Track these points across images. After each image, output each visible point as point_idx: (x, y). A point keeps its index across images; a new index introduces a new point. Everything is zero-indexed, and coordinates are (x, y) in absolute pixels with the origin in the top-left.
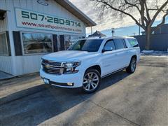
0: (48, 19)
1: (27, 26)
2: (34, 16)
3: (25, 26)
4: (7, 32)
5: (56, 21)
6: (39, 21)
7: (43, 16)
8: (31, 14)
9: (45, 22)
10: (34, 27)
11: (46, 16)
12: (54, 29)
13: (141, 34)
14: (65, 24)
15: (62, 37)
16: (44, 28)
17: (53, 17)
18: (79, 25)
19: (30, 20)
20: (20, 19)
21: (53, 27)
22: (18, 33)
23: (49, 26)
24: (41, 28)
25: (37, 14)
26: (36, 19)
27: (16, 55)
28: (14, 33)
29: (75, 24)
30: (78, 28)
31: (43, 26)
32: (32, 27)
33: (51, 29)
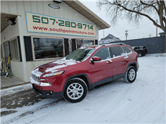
0: (59, 22)
1: (38, 30)
2: (45, 20)
3: (35, 30)
4: (18, 37)
5: (68, 24)
6: (50, 26)
7: (55, 20)
8: (42, 18)
9: (56, 26)
10: (45, 31)
11: (57, 20)
12: (66, 33)
13: (159, 36)
14: (77, 27)
16: (56, 32)
17: (65, 21)
18: (91, 28)
19: (40, 25)
20: (31, 24)
21: (64, 31)
22: (30, 37)
23: (60, 30)
24: (52, 32)
25: (49, 18)
26: (47, 23)
27: (27, 61)
28: (25, 38)
29: (87, 27)
30: (91, 31)
31: (54, 30)
32: (43, 31)
33: (62, 33)
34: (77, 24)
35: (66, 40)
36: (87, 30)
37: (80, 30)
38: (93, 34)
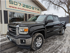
0: (23, 5)
1: (12, 8)
2: (16, 3)
3: (10, 8)
5: (27, 7)
6: (18, 6)
7: (21, 4)
8: (14, 2)
9: (21, 7)
11: (22, 4)
15: (30, 15)
16: (21, 10)
17: (26, 5)
19: (13, 5)
20: (8, 4)
21: (25, 10)
22: (7, 11)
23: (23, 9)
24: (19, 10)
25: (18, 2)
26: (17, 5)
27: (5, 23)
28: (4, 11)
29: (36, 9)
30: (38, 11)
31: (20, 9)
32: (14, 9)
33: (24, 11)
34: (32, 7)
35: (26, 15)
36: (36, 11)
37: (33, 10)
38: (39, 13)
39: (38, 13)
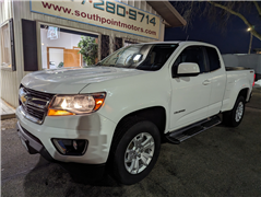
0: (95, 1)
3: (46, 10)
5: (111, 8)
10: (66, 15)
12: (105, 25)
14: (127, 16)
16: (86, 20)
18: (153, 21)
21: (103, 20)
22: (33, 23)
23: (95, 17)
24: (80, 19)
28: (25, 22)
29: (145, 19)
30: (150, 27)
31: (84, 15)
32: (62, 14)
33: (98, 23)
34: (127, 10)
35: (105, 39)
36: (145, 25)
37: (131, 22)
38: (154, 33)
39: (151, 36)
